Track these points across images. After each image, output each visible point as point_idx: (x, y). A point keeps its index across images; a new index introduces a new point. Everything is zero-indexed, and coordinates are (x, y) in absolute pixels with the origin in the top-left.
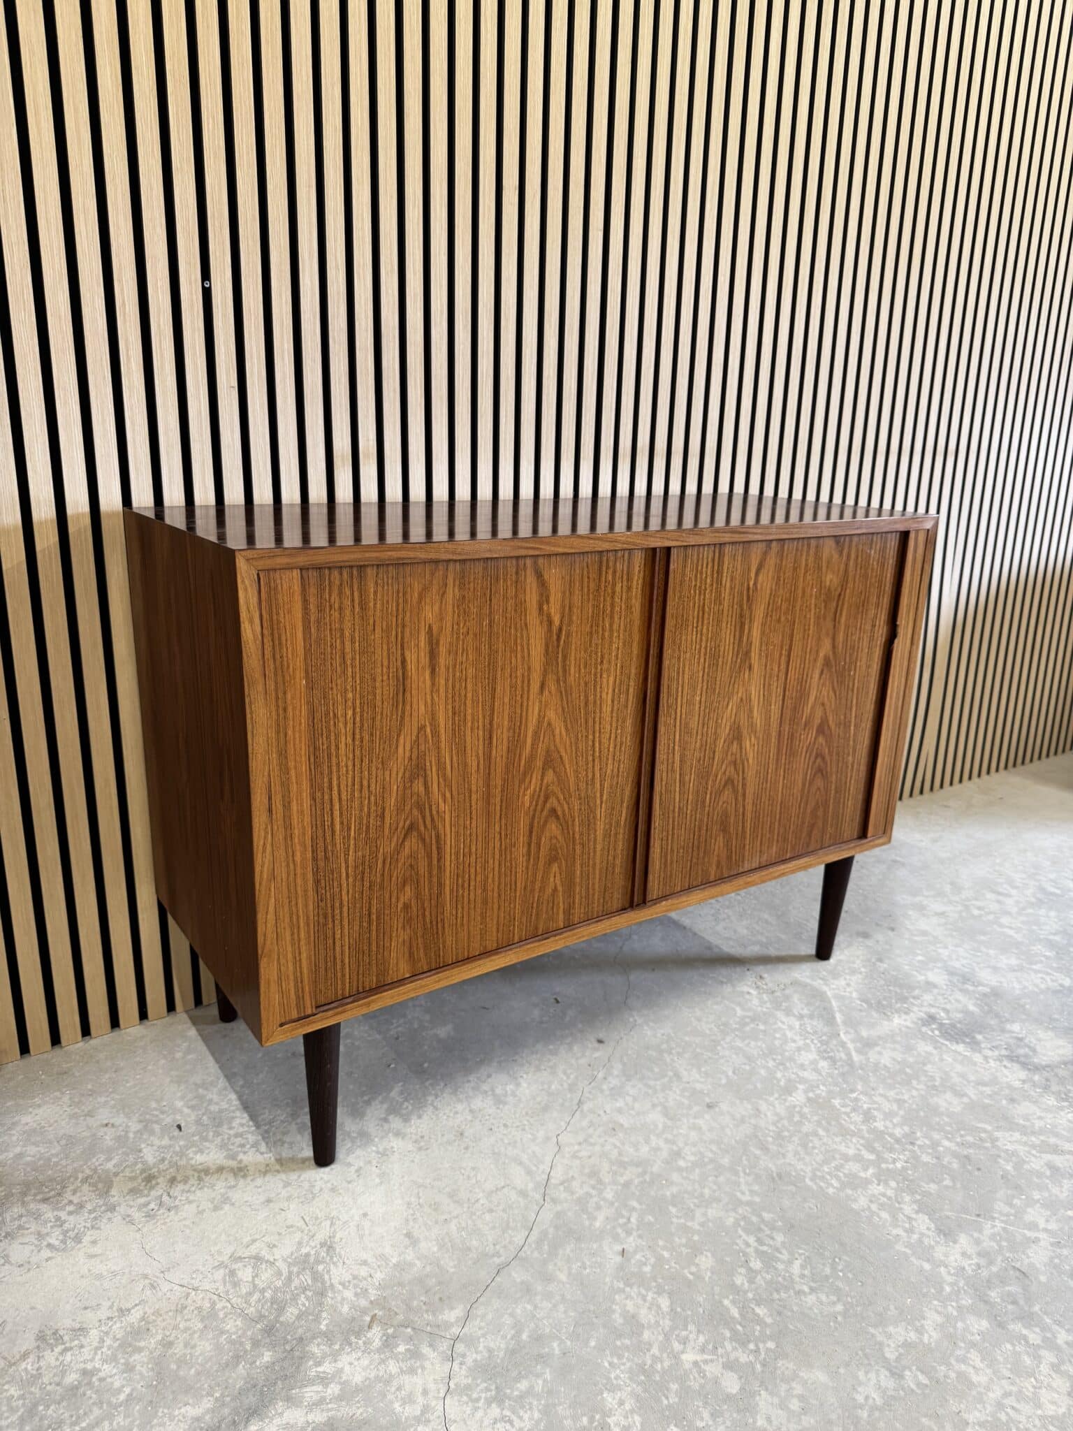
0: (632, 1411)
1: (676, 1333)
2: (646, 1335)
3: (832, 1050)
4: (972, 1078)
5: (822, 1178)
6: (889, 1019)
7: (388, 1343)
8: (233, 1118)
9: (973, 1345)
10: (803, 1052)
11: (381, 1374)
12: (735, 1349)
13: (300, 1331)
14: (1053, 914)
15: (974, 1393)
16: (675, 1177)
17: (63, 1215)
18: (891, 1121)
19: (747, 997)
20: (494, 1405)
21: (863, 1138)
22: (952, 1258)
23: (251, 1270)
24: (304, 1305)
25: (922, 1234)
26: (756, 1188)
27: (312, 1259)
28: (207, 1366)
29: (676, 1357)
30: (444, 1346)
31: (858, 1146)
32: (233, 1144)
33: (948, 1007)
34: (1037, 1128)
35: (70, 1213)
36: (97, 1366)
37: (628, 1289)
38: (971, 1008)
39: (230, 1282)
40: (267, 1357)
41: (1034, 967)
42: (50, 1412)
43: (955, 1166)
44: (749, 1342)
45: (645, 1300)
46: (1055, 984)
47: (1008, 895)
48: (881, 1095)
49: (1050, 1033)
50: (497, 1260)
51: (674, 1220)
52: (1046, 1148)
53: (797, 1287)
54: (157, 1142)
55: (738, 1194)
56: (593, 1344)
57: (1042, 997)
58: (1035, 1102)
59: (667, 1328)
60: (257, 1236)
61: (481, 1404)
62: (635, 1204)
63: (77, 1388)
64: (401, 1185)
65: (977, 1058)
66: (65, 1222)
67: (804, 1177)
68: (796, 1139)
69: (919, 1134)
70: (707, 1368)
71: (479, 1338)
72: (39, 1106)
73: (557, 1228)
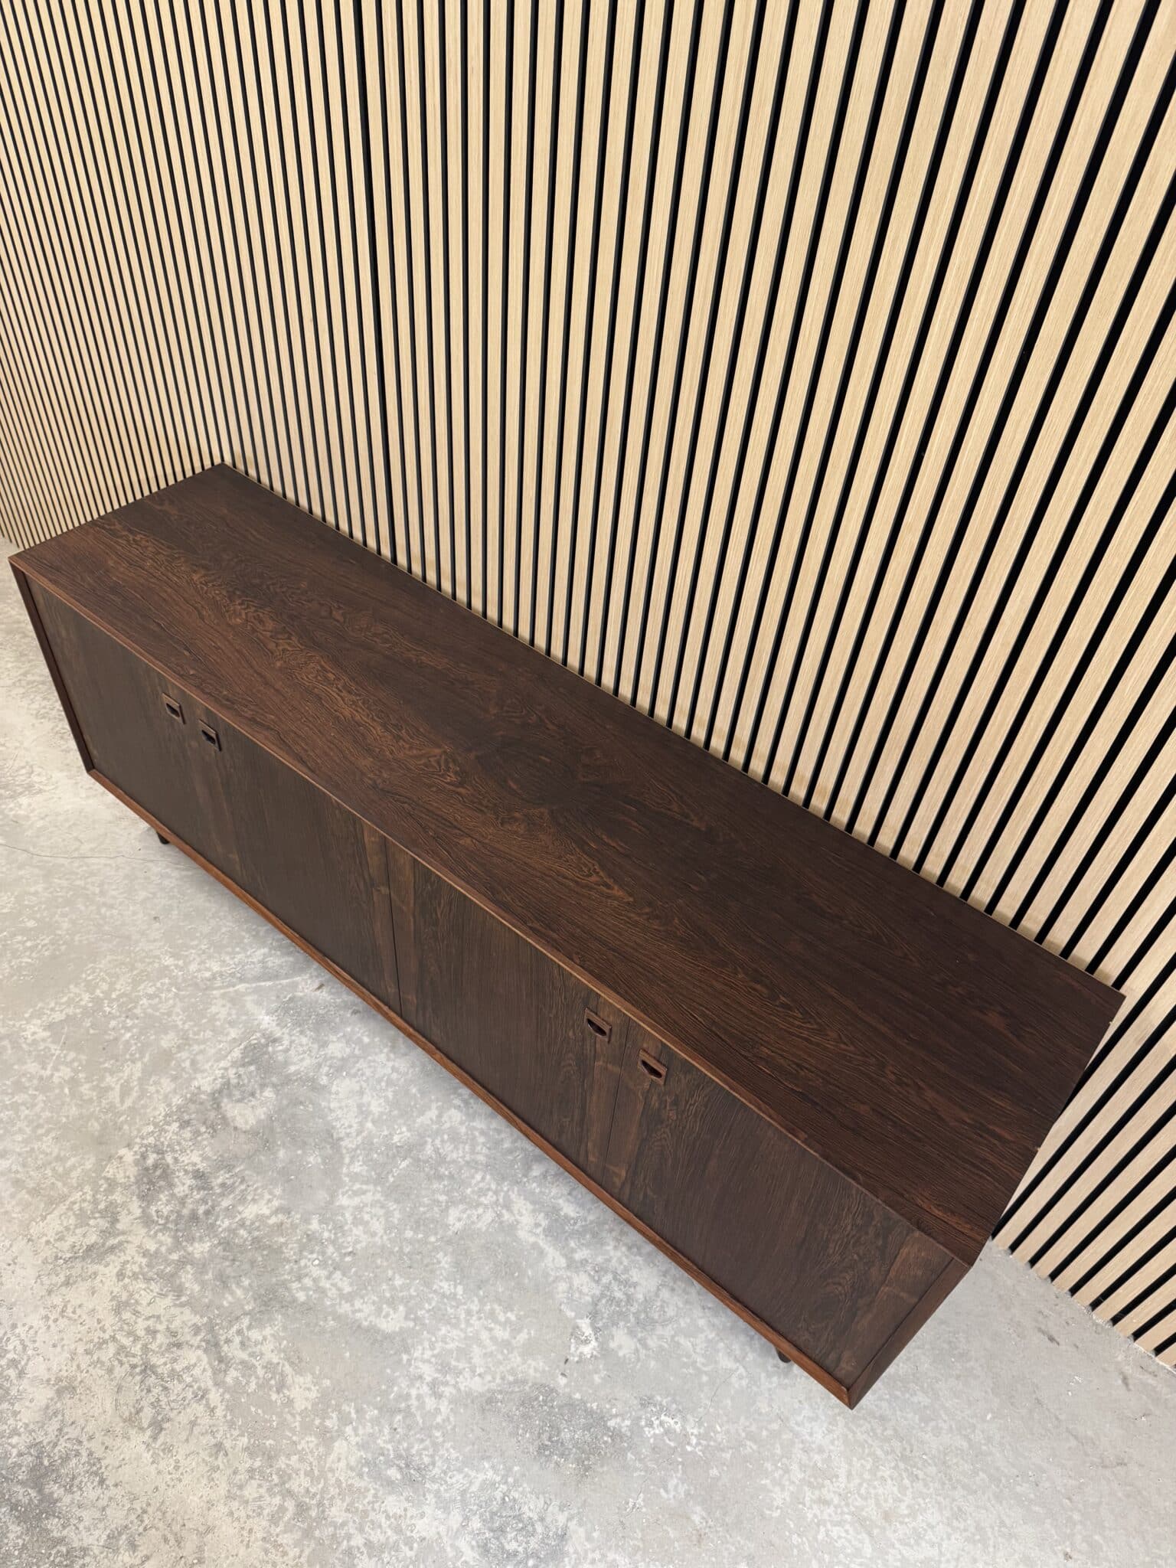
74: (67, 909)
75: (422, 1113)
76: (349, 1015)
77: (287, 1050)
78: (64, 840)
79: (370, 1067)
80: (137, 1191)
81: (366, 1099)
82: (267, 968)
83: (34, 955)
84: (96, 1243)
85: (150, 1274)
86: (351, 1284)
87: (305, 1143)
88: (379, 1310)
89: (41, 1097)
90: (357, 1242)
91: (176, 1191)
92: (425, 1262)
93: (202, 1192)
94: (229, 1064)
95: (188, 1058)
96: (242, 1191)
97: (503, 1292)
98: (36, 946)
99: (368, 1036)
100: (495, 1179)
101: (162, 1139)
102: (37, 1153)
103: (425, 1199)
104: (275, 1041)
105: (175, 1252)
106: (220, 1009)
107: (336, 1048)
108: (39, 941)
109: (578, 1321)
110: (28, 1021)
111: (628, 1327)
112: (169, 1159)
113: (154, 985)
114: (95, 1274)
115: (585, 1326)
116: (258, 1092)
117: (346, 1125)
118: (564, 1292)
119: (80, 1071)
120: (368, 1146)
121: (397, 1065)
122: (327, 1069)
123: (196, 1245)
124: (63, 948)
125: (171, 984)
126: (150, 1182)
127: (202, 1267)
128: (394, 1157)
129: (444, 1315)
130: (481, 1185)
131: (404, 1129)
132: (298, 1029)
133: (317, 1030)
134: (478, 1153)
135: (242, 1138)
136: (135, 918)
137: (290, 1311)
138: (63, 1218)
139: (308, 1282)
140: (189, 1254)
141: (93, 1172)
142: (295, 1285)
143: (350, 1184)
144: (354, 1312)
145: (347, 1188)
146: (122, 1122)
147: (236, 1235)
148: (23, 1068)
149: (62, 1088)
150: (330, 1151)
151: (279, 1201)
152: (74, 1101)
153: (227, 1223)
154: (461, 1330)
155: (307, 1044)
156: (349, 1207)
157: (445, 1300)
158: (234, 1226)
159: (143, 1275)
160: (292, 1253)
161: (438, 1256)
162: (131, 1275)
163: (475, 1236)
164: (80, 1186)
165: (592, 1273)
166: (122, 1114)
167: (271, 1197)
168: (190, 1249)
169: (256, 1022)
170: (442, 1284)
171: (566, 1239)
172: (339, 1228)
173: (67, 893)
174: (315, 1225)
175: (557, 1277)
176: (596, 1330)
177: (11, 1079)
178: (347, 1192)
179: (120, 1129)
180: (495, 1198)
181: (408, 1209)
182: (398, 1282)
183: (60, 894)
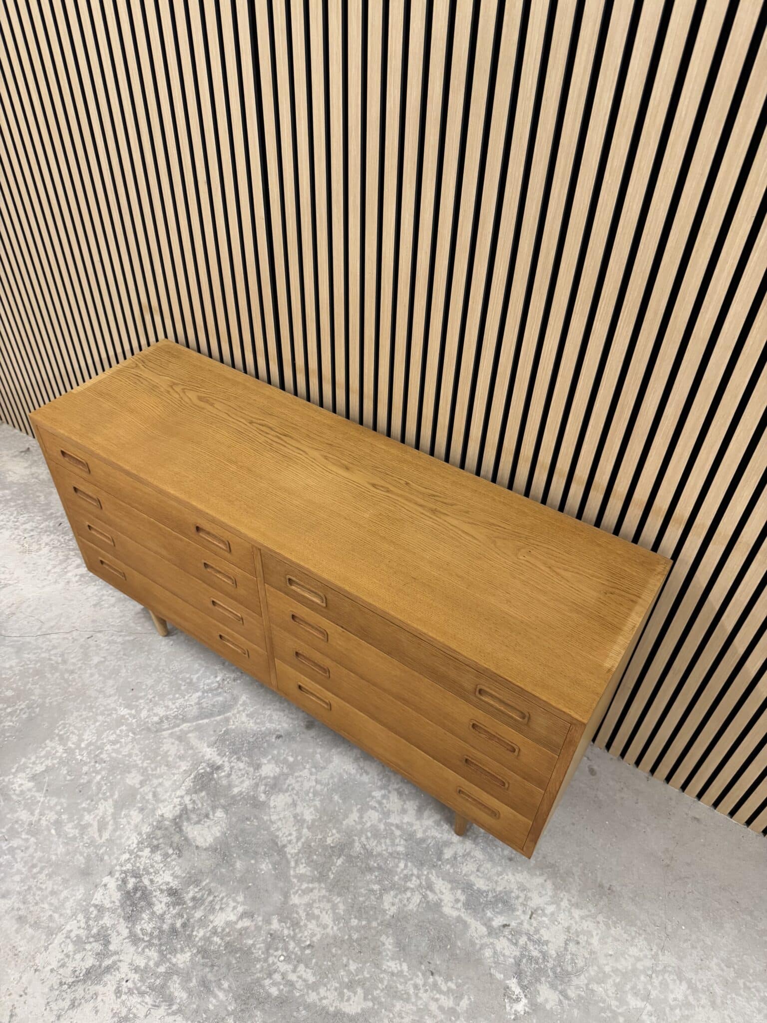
74: (37, 677)
75: (346, 816)
76: (274, 740)
77: (229, 775)
78: (28, 623)
79: (297, 781)
80: (123, 914)
81: (299, 810)
82: (203, 708)
83: (14, 719)
84: (93, 966)
85: (143, 988)
86: (314, 974)
87: (256, 853)
88: (341, 995)
89: (33, 840)
90: (313, 935)
91: (155, 909)
92: (372, 946)
93: (177, 907)
94: (184, 793)
95: (149, 791)
96: (211, 902)
97: (441, 964)
98: (15, 711)
99: (292, 756)
100: (416, 866)
101: (138, 865)
102: (35, 889)
103: (362, 890)
104: (219, 768)
105: (162, 965)
106: (170, 747)
107: (269, 769)
108: (17, 707)
109: (507, 982)
110: (15, 774)
111: (549, 982)
112: (146, 882)
113: (115, 733)
114: (95, 994)
115: (513, 984)
116: (211, 813)
117: (287, 834)
118: (490, 958)
119: (61, 813)
120: (307, 849)
121: (318, 777)
122: (262, 788)
123: (178, 956)
124: (37, 710)
125: (128, 731)
126: (133, 904)
127: (186, 977)
128: (331, 856)
129: (396, 992)
130: (405, 872)
131: (334, 831)
132: (235, 757)
133: (250, 756)
134: (397, 845)
135: (204, 855)
136: (92, 679)
137: (267, 1007)
138: (63, 944)
139: (277, 977)
140: (174, 965)
141: (84, 901)
142: (267, 982)
143: (299, 884)
144: (321, 999)
145: (296, 888)
146: (102, 854)
147: (211, 943)
148: (15, 816)
149: (49, 831)
150: (276, 858)
151: (242, 907)
152: (61, 840)
153: (201, 933)
154: (413, 1003)
155: (244, 768)
156: (301, 903)
157: (395, 978)
158: (208, 935)
159: (137, 989)
160: (260, 952)
161: (381, 939)
162: (127, 991)
163: (409, 917)
164: (74, 915)
165: (510, 937)
166: (102, 846)
167: (235, 904)
168: (174, 960)
169: (201, 755)
170: (389, 964)
171: (483, 910)
172: (296, 924)
173: (35, 664)
174: (275, 925)
175: (482, 945)
176: (524, 988)
177: (7, 827)
178: (297, 892)
179: (102, 860)
180: (418, 881)
181: (350, 901)
182: (353, 967)
183: (30, 666)
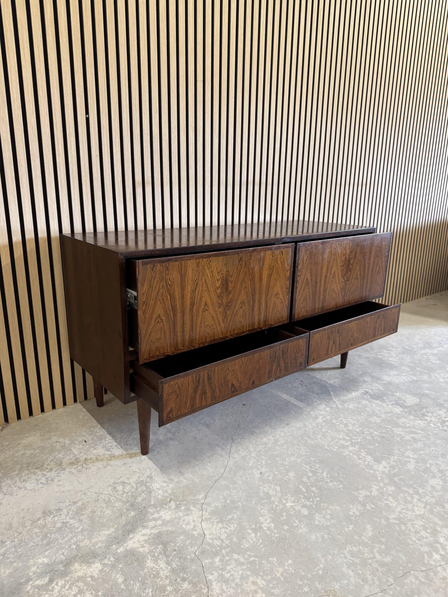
0: (270, 522)
1: (283, 497)
2: (273, 499)
3: (331, 404)
4: (383, 411)
5: (332, 446)
6: (351, 393)
7: (178, 507)
8: (106, 437)
9: (390, 495)
10: (320, 405)
11: (176, 516)
12: (305, 501)
13: (144, 505)
14: (408, 356)
15: (391, 509)
16: (277, 448)
17: (45, 473)
18: (355, 427)
19: (298, 388)
20: (220, 523)
21: (345, 432)
22: (380, 469)
23: (122, 487)
24: (144, 496)
25: (369, 462)
26: (308, 450)
27: (145, 482)
28: (111, 517)
29: (284, 505)
30: (199, 506)
31: (343, 435)
32: (108, 446)
33: (373, 388)
34: (407, 426)
35: (48, 472)
36: (68, 520)
37: (264, 485)
38: (381, 388)
39: (114, 491)
40: (133, 513)
41: (403, 374)
42: (52, 536)
43: (379, 439)
44: (310, 498)
45: (271, 487)
46: (411, 379)
47: (392, 351)
48: (350, 418)
49: (410, 396)
50: (214, 478)
51: (279, 462)
52: (411, 432)
53: (326, 481)
54: (77, 447)
55: (301, 453)
56: (253, 502)
57: (406, 384)
58: (406, 418)
59: (280, 496)
60: (122, 476)
61: (215, 523)
62: (264, 457)
63: (61, 528)
64: (175, 456)
65: (384, 405)
66: (46, 475)
67: (325, 446)
68: (320, 434)
69: (365, 430)
70: (296, 507)
71: (211, 503)
72: (28, 437)
73: (235, 466)
